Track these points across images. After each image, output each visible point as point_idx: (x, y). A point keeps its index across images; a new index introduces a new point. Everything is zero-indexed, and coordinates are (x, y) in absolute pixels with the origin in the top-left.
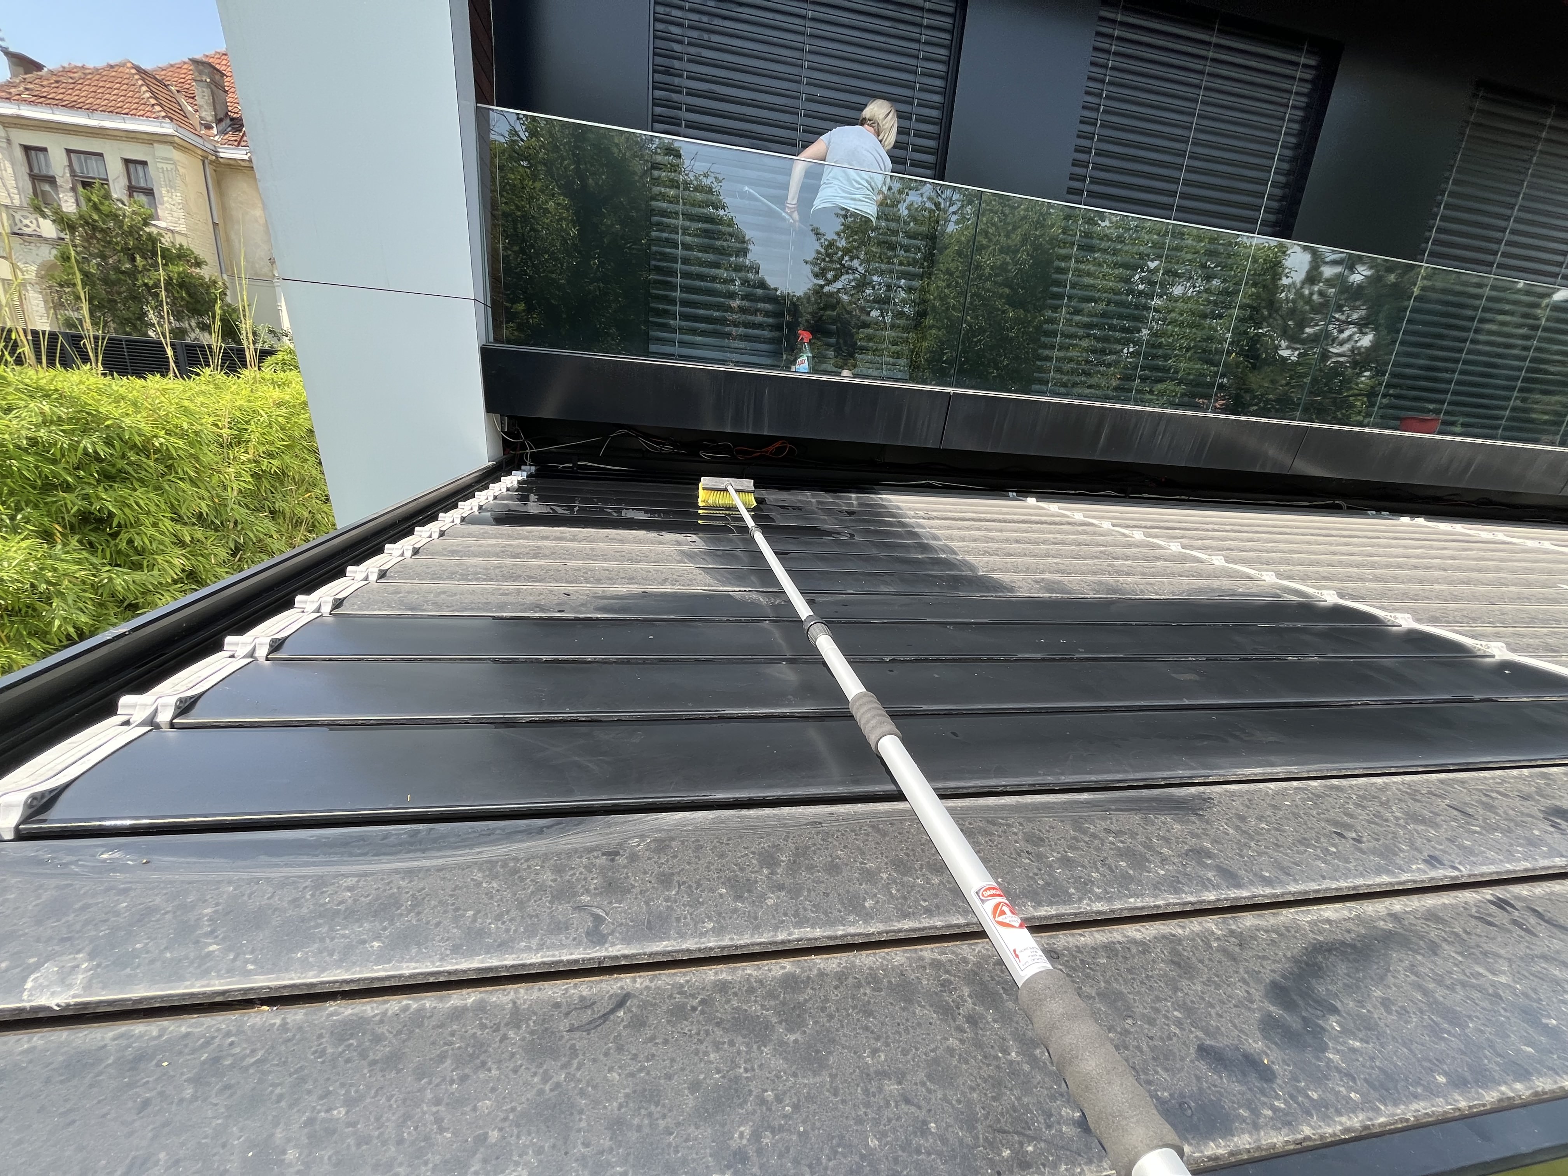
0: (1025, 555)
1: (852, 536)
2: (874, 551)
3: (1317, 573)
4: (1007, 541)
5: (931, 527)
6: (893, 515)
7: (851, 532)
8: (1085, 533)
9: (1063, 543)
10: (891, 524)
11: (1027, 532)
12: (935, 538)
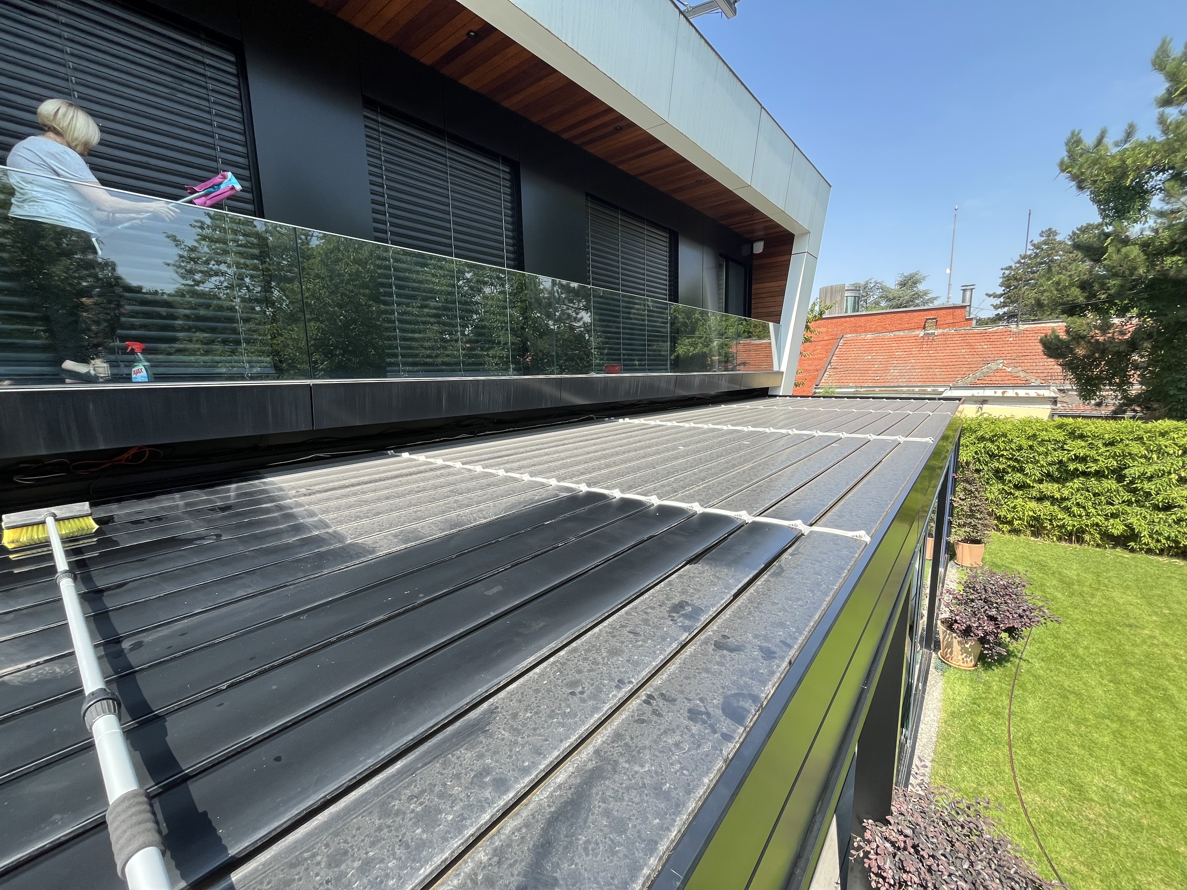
0: (392, 510)
1: (219, 536)
2: (241, 549)
3: (578, 471)
4: (379, 499)
5: (310, 504)
6: (272, 500)
7: (218, 532)
8: (442, 475)
9: (424, 490)
10: (268, 511)
11: (396, 486)
12: (312, 514)
